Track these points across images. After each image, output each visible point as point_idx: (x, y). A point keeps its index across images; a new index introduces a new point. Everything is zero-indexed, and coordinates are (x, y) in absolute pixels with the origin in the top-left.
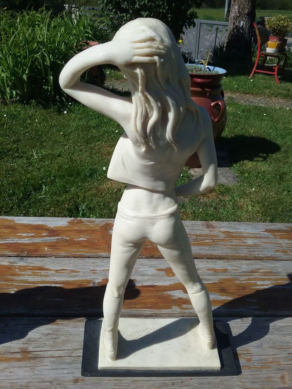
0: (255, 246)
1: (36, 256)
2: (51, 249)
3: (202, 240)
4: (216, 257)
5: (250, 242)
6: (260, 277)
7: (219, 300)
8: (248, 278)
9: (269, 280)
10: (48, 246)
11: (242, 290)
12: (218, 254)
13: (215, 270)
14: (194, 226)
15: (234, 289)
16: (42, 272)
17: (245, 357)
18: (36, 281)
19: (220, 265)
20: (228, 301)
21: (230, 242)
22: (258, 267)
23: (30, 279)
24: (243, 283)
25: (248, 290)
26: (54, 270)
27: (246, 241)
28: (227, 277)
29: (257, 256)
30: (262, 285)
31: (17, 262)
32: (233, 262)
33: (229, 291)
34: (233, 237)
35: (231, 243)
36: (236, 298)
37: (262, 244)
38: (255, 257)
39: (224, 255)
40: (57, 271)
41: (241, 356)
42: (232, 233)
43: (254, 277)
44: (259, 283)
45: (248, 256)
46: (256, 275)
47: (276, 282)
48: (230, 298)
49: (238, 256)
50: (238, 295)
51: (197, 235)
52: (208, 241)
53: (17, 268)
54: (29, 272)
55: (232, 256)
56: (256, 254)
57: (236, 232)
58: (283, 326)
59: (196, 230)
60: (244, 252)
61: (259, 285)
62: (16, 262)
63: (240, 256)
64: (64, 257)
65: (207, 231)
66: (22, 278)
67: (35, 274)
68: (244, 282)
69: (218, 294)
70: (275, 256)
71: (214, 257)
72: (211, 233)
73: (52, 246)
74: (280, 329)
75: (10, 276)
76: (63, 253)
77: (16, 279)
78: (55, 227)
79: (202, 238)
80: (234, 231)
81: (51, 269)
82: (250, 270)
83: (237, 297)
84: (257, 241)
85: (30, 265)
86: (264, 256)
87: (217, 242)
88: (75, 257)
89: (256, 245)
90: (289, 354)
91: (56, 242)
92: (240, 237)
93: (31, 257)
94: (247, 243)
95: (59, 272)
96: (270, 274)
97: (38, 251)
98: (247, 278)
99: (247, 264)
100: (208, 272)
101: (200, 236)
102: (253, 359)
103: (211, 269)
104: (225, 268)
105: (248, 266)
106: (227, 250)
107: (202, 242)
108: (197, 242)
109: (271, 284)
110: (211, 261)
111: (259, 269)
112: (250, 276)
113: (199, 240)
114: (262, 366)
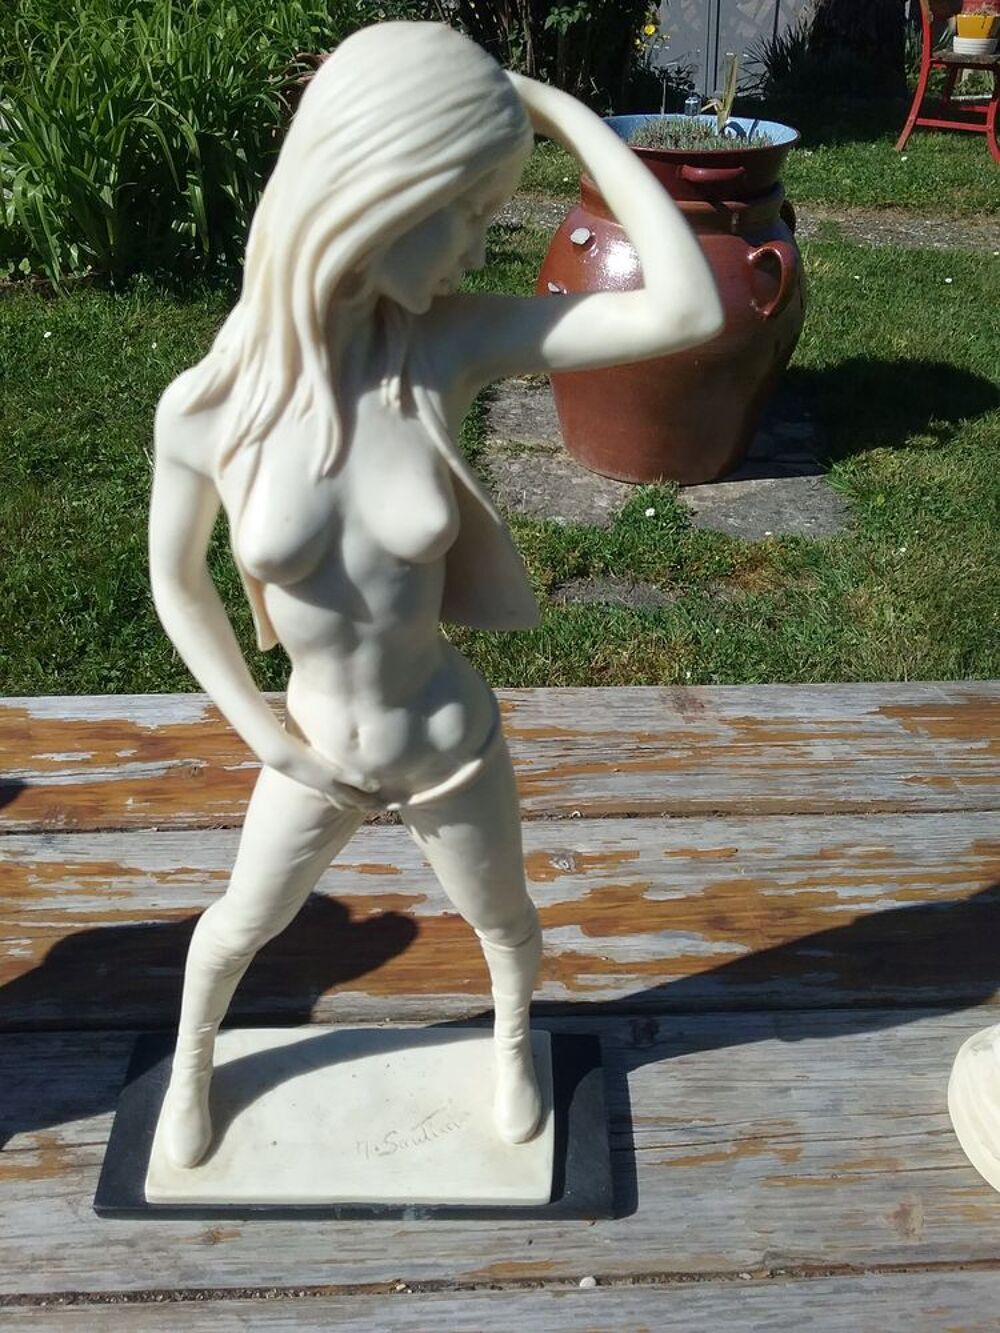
0: (839, 766)
1: (95, 827)
2: (146, 801)
3: (658, 751)
4: (700, 809)
5: (822, 751)
6: (849, 873)
7: (703, 955)
8: (805, 877)
9: (878, 880)
10: (136, 793)
11: (781, 918)
12: (709, 797)
13: (694, 855)
14: (631, 704)
15: (756, 917)
16: (114, 880)
17: (779, 1147)
18: (92, 912)
19: (712, 835)
20: (731, 958)
21: (756, 755)
22: (845, 837)
23: (77, 905)
24: (791, 896)
25: (804, 920)
26: (154, 874)
27: (808, 749)
28: (734, 877)
29: (842, 799)
30: (854, 900)
31: (33, 851)
32: (759, 826)
33: (737, 925)
34: (764, 737)
35: (757, 759)
36: (762, 948)
37: (864, 757)
38: (837, 802)
39: (730, 799)
40: (162, 876)
41: (766, 1143)
42: (762, 723)
43: (827, 873)
44: (843, 892)
45: (814, 801)
46: (836, 867)
47: (906, 886)
48: (740, 949)
49: (779, 801)
50: (770, 937)
51: (641, 737)
52: (676, 754)
53: (32, 872)
54: (71, 883)
55: (755, 804)
56: (840, 793)
57: (776, 718)
58: (917, 1040)
59: (640, 717)
60: (797, 789)
61: (842, 902)
62: (30, 850)
63: (784, 800)
64: (190, 828)
65: (676, 721)
66: (48, 903)
67: (90, 890)
68: (792, 892)
69: (701, 935)
70: (906, 798)
71: (693, 808)
72: (692, 727)
73: (152, 792)
74: (908, 1050)
75: (9, 899)
76: (185, 816)
77: (29, 908)
78: (161, 727)
79: (657, 744)
80: (771, 715)
81: (143, 869)
82: (816, 850)
83: (764, 944)
84: (847, 748)
85: (77, 861)
86: (868, 799)
87: (710, 756)
88: (225, 828)
89: (842, 763)
90: (929, 1133)
91: (165, 778)
92: (788, 735)
93: (79, 831)
94: (813, 757)
95: (170, 878)
96: (884, 861)
97: (102, 812)
98: (803, 876)
99: (807, 831)
100: (670, 860)
101: (652, 737)
102: (804, 1153)
103: (682, 852)
104: (729, 846)
105: (808, 837)
106: (740, 782)
107: (657, 757)
108: (639, 760)
109: (885, 894)
110: (683, 824)
111: (846, 846)
112: (815, 868)
113: (645, 755)
114: (834, 1177)
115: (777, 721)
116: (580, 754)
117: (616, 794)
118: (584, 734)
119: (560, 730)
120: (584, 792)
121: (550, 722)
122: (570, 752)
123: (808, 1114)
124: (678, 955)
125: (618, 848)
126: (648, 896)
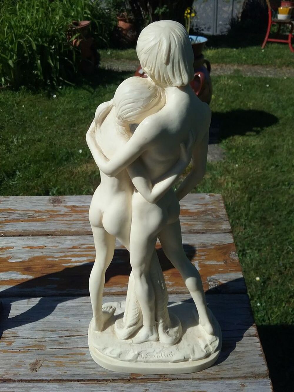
3: (39, 216)
4: (43, 234)
6: (79, 253)
7: (17, 279)
8: (64, 255)
9: (87, 256)
11: (49, 268)
12: (47, 230)
13: (31, 248)
14: (38, 201)
15: (41, 267)
17: (8, 340)
19: (41, 241)
20: (26, 280)
21: (70, 217)
22: (82, 242)
24: (56, 261)
28: (41, 254)
30: (76, 262)
32: (57, 239)
33: (34, 270)
34: (77, 211)
35: (69, 218)
36: (38, 277)
39: (53, 231)
42: (77, 207)
43: (72, 253)
44: (74, 259)
46: (76, 252)
48: (30, 277)
49: (69, 231)
50: (43, 274)
51: (36, 211)
52: (44, 217)
55: (61, 232)
59: (39, 205)
60: (77, 227)
61: (72, 262)
63: (70, 231)
65: (51, 207)
68: (57, 259)
69: (20, 273)
71: (41, 233)
72: (55, 209)
74: (67, 310)
79: (40, 214)
80: (82, 205)
82: (71, 246)
83: (39, 275)
87: (55, 217)
90: (60, 337)
100: (23, 250)
101: (39, 211)
102: (15, 343)
103: (28, 247)
104: (44, 245)
105: (71, 242)
106: (61, 225)
107: (38, 218)
108: (31, 219)
109: (87, 260)
110: (33, 238)
111: (82, 245)
112: (68, 252)
113: (35, 217)
114: (20, 350)
115: (83, 206)
116: (14, 217)
117: (18, 229)
118: (19, 211)
119: (11, 209)
120: (8, 228)
121: (9, 207)
122: (10, 216)
123: (23, 330)
124: (9, 279)
125: (9, 246)
126: (10, 261)
